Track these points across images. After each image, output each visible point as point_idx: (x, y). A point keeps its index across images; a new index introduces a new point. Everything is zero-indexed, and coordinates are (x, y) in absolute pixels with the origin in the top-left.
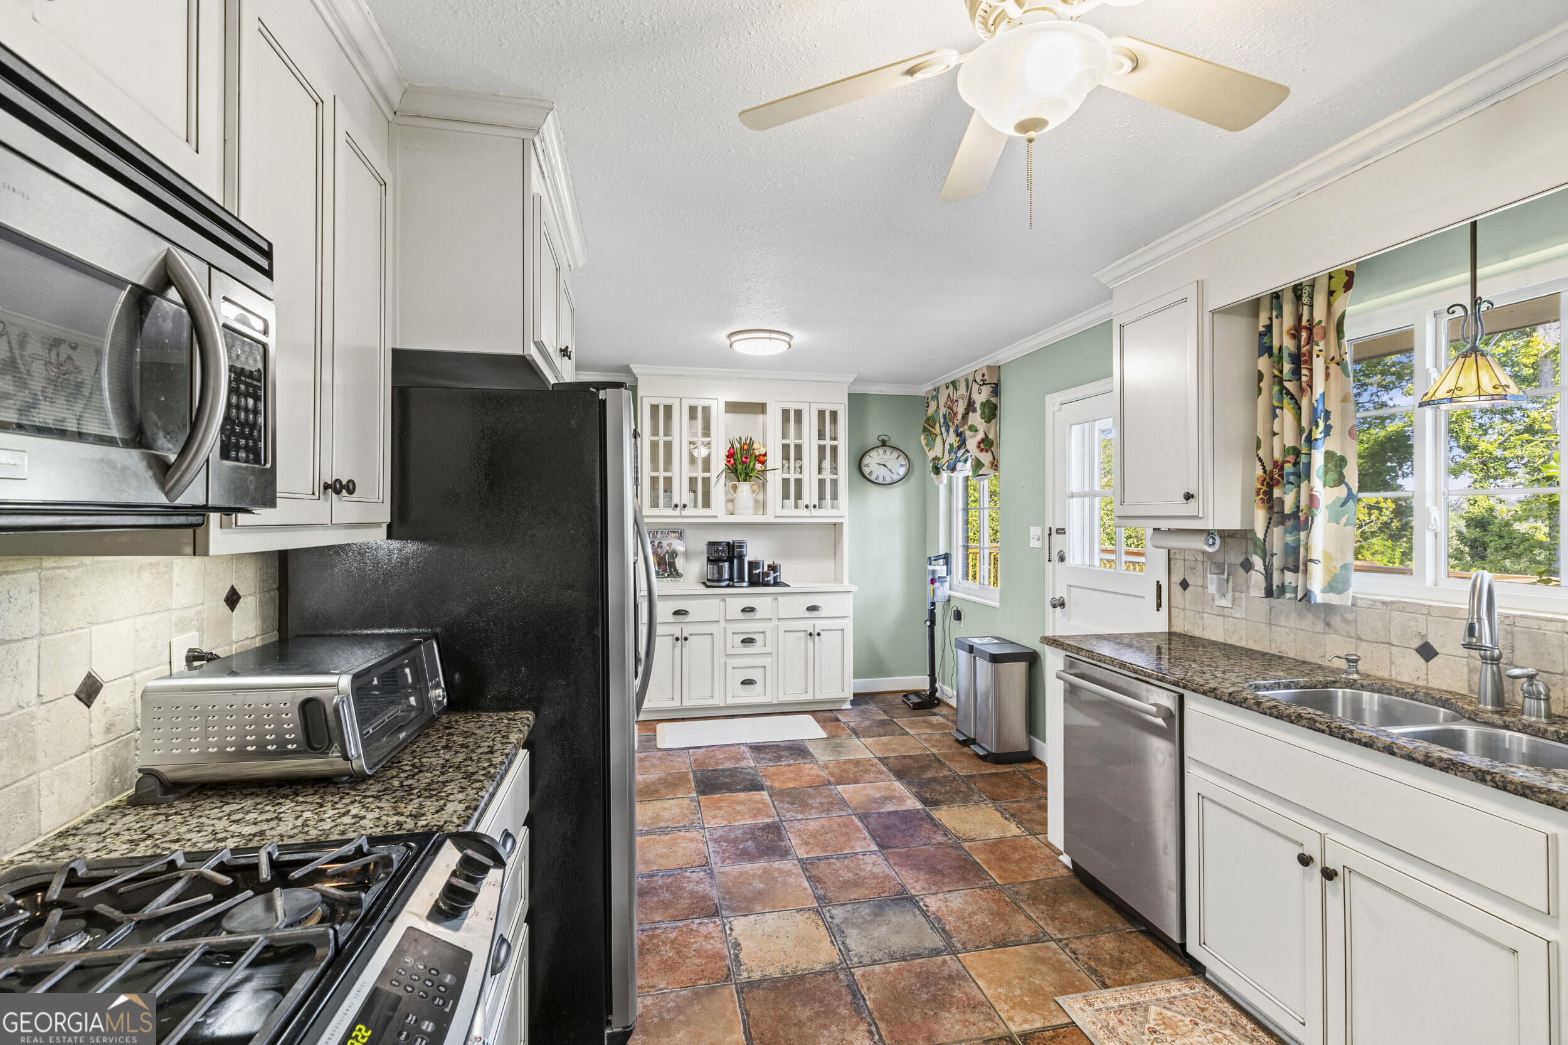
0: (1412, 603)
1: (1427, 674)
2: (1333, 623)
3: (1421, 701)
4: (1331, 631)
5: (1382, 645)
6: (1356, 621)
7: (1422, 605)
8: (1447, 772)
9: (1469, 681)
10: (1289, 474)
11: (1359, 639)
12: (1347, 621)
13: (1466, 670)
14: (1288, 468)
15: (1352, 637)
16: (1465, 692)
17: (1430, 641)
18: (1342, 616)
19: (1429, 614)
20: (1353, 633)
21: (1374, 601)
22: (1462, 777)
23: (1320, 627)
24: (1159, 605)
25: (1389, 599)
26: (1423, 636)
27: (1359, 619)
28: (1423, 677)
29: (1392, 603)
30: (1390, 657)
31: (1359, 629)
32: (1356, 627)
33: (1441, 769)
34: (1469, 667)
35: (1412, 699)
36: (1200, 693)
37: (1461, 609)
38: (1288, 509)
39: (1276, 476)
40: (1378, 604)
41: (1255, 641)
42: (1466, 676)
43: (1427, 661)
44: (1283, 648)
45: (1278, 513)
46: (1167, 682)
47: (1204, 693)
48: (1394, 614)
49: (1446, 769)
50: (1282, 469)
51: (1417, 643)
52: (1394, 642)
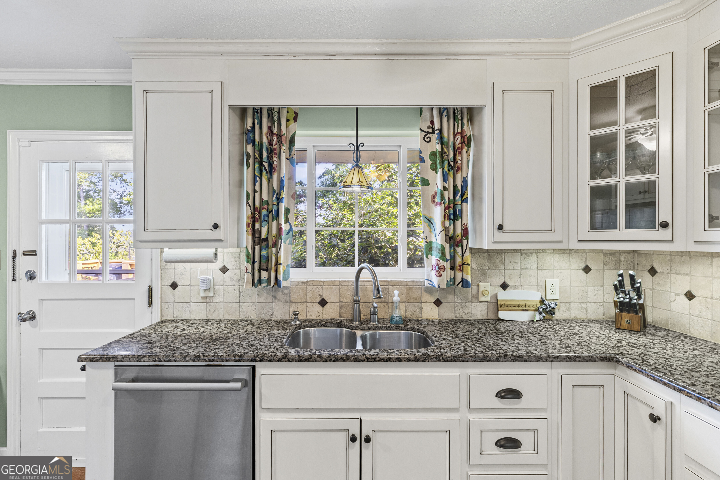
0: (316, 281)
1: (323, 313)
2: (277, 296)
3: (329, 327)
4: (276, 301)
5: (303, 303)
6: (290, 293)
7: (321, 281)
8: (425, 361)
9: (340, 312)
10: (264, 216)
11: (291, 302)
12: (285, 294)
13: (338, 308)
14: (264, 212)
15: (288, 302)
16: (338, 318)
17: (324, 298)
18: (282, 292)
19: (324, 285)
20: (288, 300)
21: (298, 282)
22: (431, 361)
23: (270, 299)
24: (150, 304)
25: (305, 280)
26: (321, 296)
27: (291, 292)
28: (321, 315)
29: (307, 282)
30: (307, 308)
31: (291, 297)
32: (290, 297)
33: (422, 361)
34: (340, 306)
35: (325, 327)
36: (275, 361)
37: (336, 281)
38: (264, 236)
39: (257, 216)
40: (300, 283)
41: (229, 314)
42: (339, 311)
43: (323, 307)
44: (248, 315)
45: (258, 238)
46: (245, 361)
47: (279, 360)
48: (308, 287)
49: (424, 361)
50: (260, 212)
51: (318, 299)
52: (309, 301)
